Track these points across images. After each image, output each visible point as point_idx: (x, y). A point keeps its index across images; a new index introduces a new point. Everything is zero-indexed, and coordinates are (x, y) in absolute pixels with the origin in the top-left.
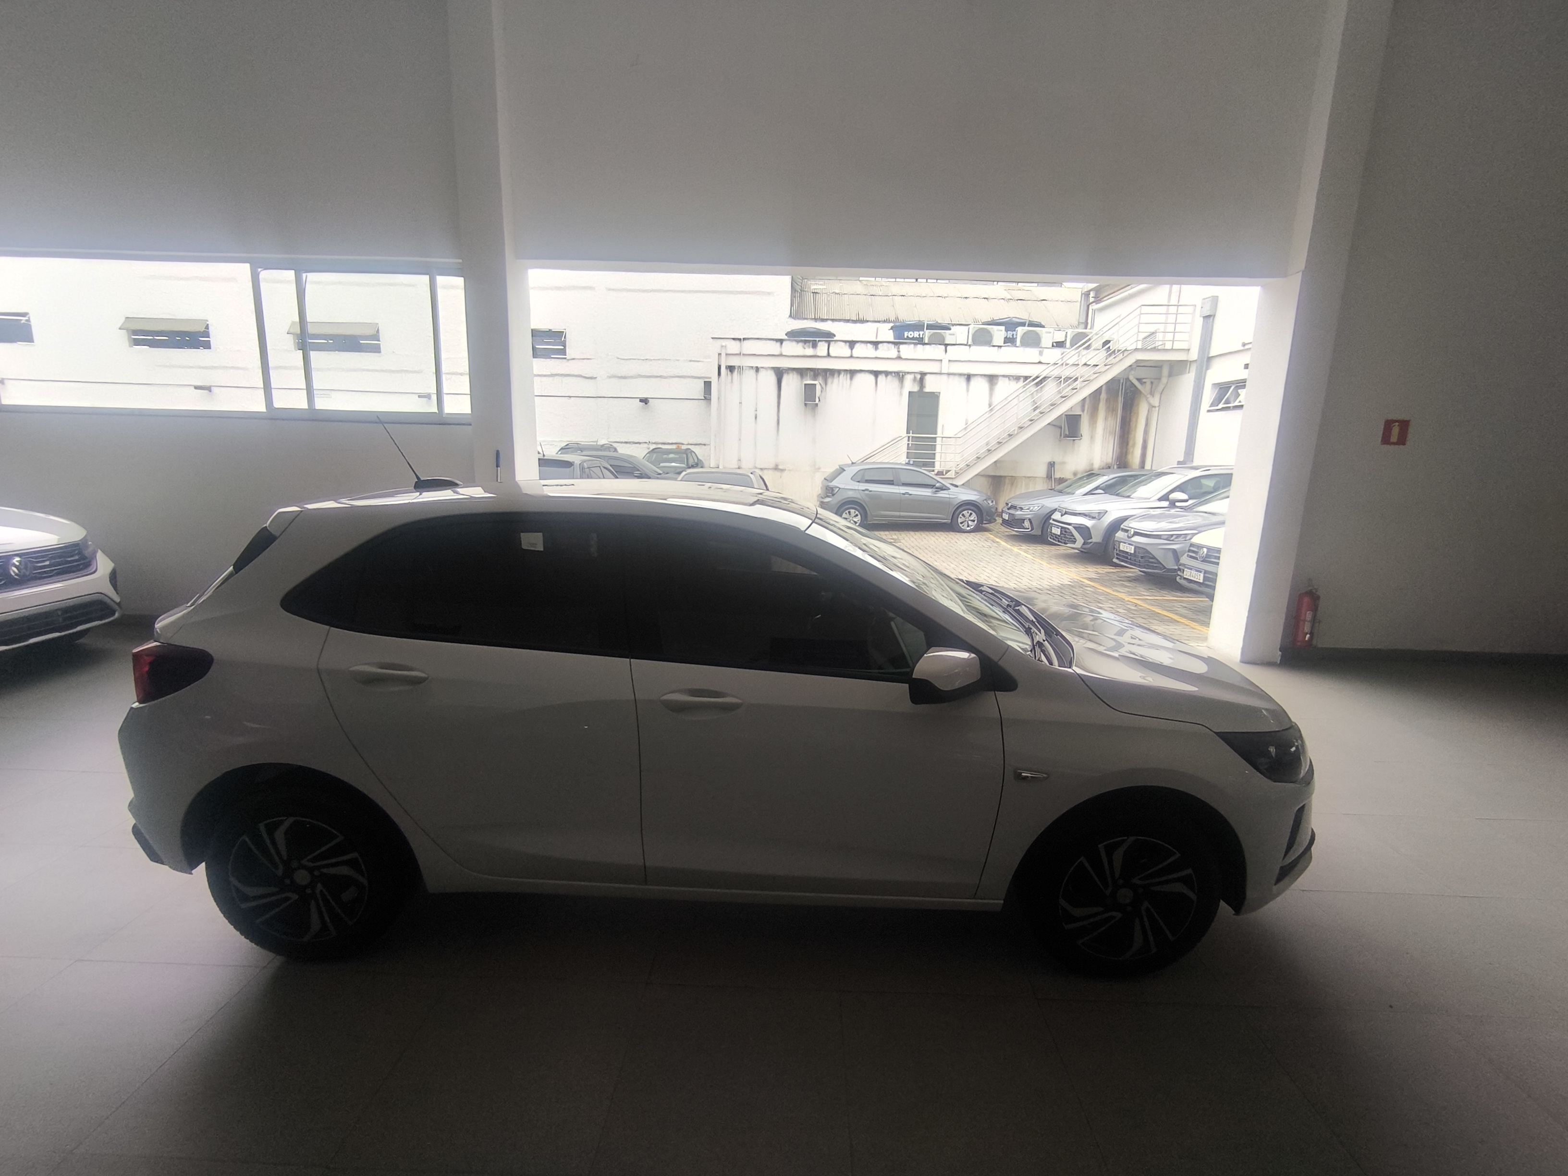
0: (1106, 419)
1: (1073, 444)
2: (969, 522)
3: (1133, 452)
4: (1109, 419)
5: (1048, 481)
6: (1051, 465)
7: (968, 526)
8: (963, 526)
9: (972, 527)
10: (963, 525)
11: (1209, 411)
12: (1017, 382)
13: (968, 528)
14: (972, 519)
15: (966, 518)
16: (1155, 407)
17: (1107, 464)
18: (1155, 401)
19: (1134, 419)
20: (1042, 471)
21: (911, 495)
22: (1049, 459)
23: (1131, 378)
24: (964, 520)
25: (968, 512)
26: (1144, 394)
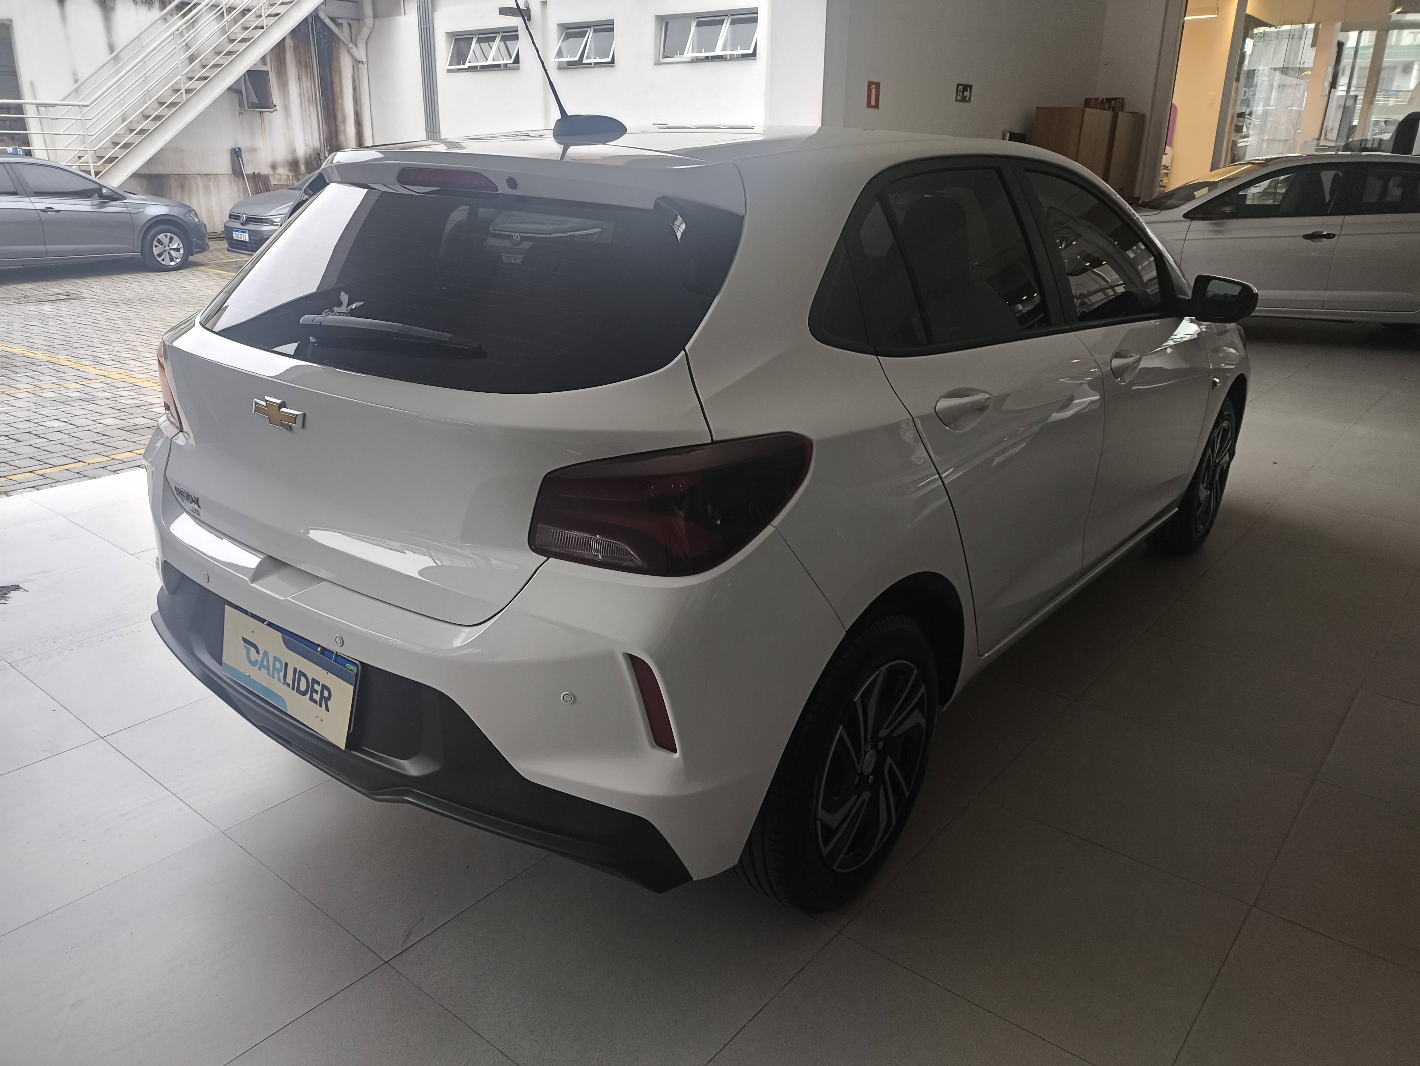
0: (299, 79)
1: (262, 119)
2: (172, 252)
3: (345, 131)
4: (304, 79)
5: (237, 179)
6: (236, 154)
7: (172, 260)
8: (163, 260)
9: (178, 261)
10: (162, 258)
11: (449, 71)
12: (149, 9)
13: (173, 263)
14: (175, 246)
15: (165, 247)
16: (362, 62)
17: (314, 149)
18: (360, 53)
19: (336, 80)
20: (223, 165)
21: (59, 211)
22: (229, 144)
23: (322, 15)
24: (162, 250)
25: (166, 236)
26: (344, 43)
